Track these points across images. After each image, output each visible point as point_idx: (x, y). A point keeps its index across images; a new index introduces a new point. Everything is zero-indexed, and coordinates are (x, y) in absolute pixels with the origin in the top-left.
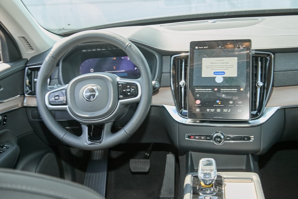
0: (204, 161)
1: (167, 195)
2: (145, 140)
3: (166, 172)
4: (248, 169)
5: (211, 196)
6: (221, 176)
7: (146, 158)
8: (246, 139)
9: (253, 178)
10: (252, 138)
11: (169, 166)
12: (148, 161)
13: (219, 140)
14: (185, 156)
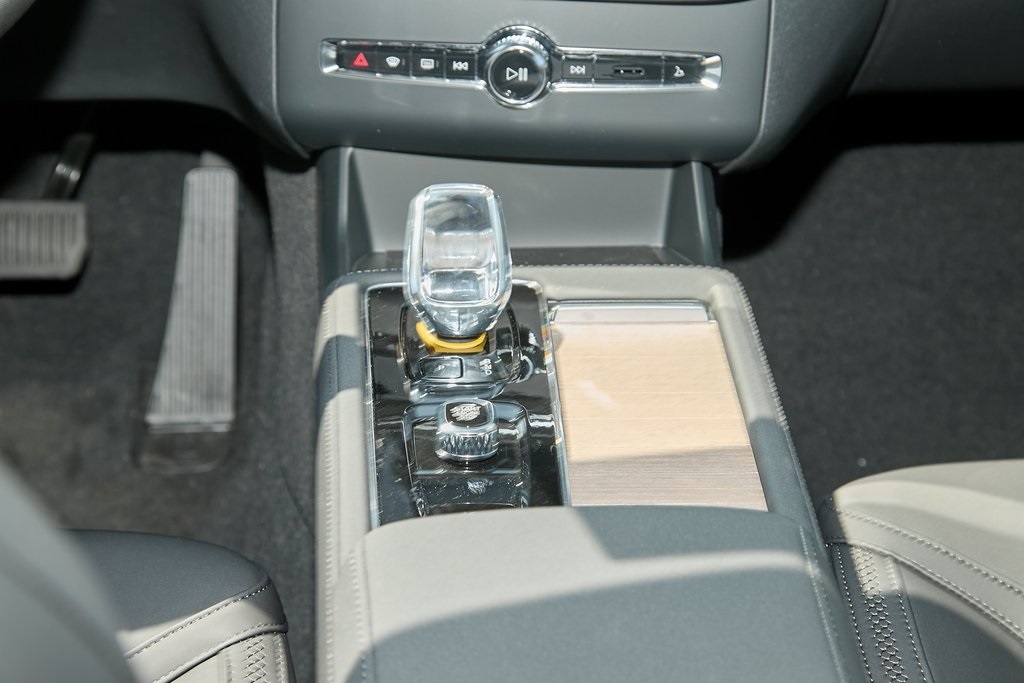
0: (438, 203)
1: (190, 410)
2: (78, 82)
3: (182, 276)
4: (679, 250)
5: (485, 403)
6: (532, 291)
7: (61, 192)
8: (679, 73)
9: (712, 298)
10: (711, 65)
11: (202, 239)
12: (76, 211)
13: (523, 75)
14: (312, 172)
